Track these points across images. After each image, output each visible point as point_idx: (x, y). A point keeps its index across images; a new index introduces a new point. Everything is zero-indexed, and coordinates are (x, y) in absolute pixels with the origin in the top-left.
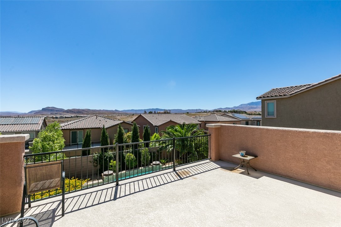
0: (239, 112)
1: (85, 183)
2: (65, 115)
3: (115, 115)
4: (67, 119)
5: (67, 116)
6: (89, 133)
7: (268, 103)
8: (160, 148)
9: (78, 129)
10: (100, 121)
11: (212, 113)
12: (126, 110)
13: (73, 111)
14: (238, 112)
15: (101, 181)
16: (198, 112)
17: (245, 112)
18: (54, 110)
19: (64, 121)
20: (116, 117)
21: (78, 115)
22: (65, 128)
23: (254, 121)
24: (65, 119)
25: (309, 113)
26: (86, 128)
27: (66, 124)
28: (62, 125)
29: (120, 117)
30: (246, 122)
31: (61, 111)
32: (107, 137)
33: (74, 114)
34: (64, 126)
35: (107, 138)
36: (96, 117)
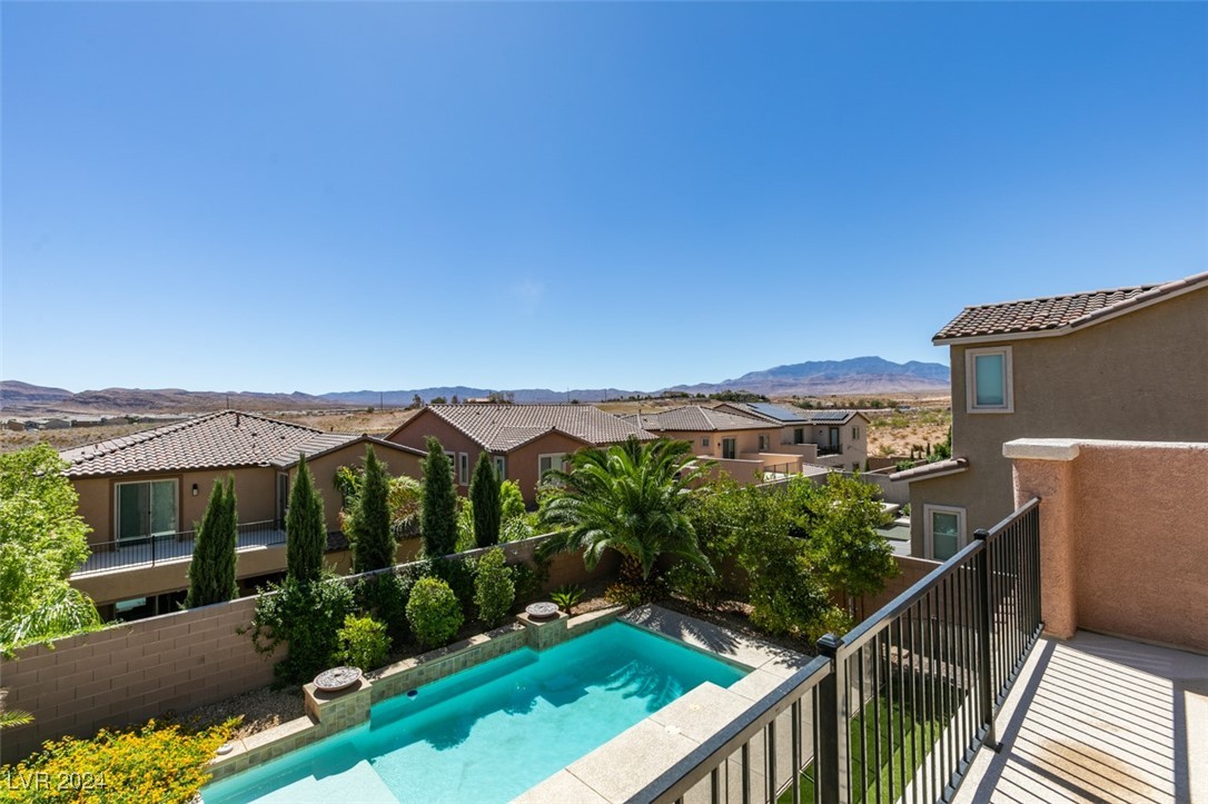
0: (745, 397)
1: (221, 750)
2: (73, 413)
3: (295, 413)
4: (84, 431)
5: (80, 419)
6: (224, 492)
7: (977, 358)
8: (545, 546)
9: (153, 474)
10: (254, 435)
11: (657, 404)
12: (340, 391)
13: (108, 399)
14: (741, 398)
15: (304, 723)
16: (610, 401)
17: (763, 398)
18: (18, 394)
19: (70, 438)
20: (301, 420)
21: (133, 415)
22: (88, 469)
23: (821, 428)
24: (75, 431)
25: (1146, 394)
26: (192, 470)
27: (90, 451)
28: (68, 456)
29: (317, 419)
30: (796, 431)
31: (55, 398)
32: (318, 507)
33: (113, 411)
34: (80, 463)
35: (318, 513)
36: (233, 418)
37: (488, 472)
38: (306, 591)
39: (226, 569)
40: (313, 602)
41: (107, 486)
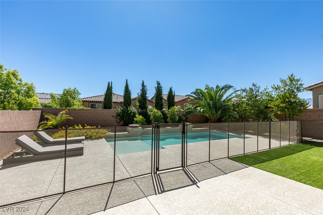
10: (117, 97)
22: (85, 99)
37: (171, 93)
38: (127, 109)
39: (110, 103)
40: (129, 111)
41: (88, 104)
